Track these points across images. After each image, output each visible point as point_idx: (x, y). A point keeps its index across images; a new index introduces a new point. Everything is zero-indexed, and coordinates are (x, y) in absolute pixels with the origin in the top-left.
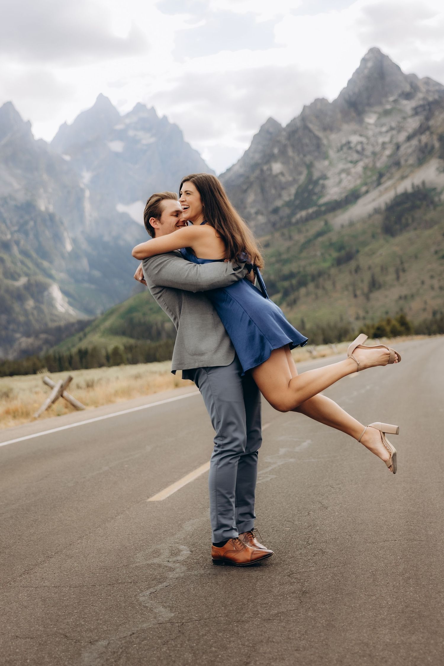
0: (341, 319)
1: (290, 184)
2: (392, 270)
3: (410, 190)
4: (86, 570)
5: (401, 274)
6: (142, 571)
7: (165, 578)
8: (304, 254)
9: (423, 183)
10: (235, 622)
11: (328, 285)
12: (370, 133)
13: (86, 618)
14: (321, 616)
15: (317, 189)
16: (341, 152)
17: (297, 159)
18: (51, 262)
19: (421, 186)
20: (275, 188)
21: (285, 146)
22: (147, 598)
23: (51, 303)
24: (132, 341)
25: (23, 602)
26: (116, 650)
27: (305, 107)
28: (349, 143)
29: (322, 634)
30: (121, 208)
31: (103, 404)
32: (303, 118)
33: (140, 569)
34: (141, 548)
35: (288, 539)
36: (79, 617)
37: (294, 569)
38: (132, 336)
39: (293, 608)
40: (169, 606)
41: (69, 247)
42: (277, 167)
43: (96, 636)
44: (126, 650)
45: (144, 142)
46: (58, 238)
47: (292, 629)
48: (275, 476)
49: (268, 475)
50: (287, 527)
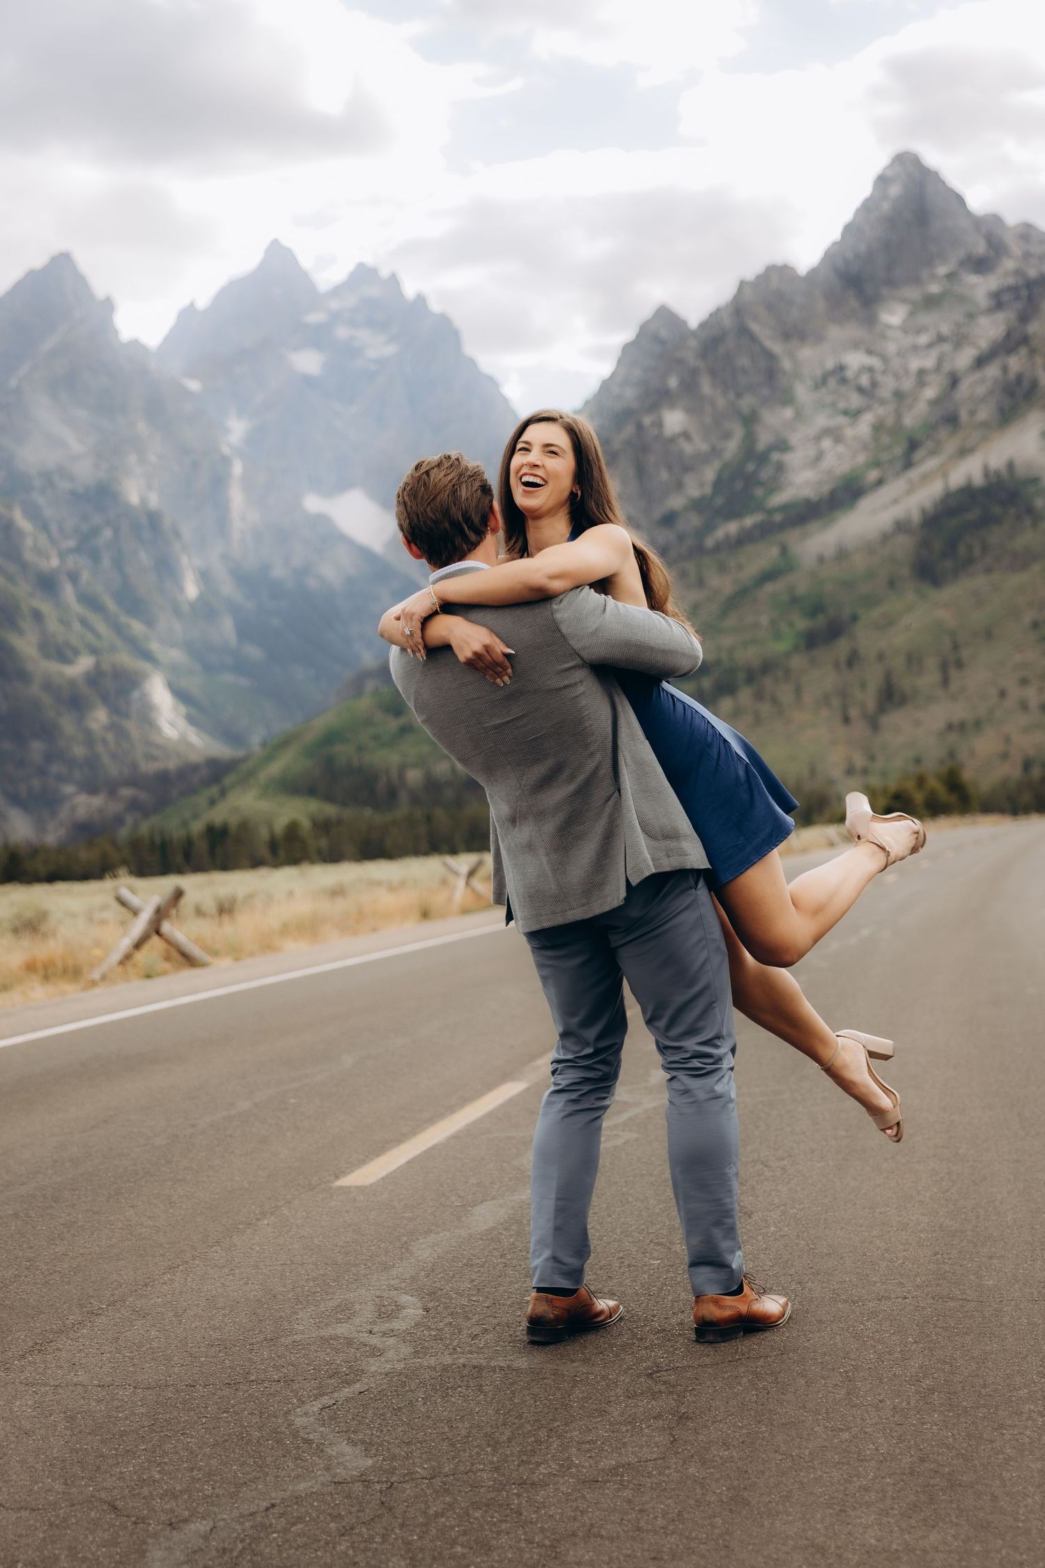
0: (813, 772)
1: (704, 459)
2: (932, 663)
3: (978, 480)
4: (176, 1346)
5: (953, 673)
6: (308, 1355)
7: (357, 1374)
8: (731, 621)
9: (1011, 466)
10: (514, 1484)
11: (785, 693)
12: (891, 348)
13: (165, 1463)
14: (718, 1476)
15: (766, 474)
16: (823, 390)
17: (721, 402)
18: (150, 623)
19: (1004, 472)
20: (670, 468)
21: (694, 373)
22: (312, 1419)
23: (147, 715)
24: (330, 810)
25: (23, 1422)
26: (229, 1544)
27: (742, 284)
28: (841, 368)
29: (718, 1520)
30: (313, 504)
31: (252, 954)
32: (738, 308)
33: (303, 1349)
34: (310, 1298)
35: (654, 1286)
36: (149, 1461)
37: (662, 1360)
38: (329, 798)
39: (655, 1456)
40: (363, 1442)
41: (192, 590)
42: (674, 420)
43: (185, 1510)
44: (253, 1546)
45: (372, 354)
46: (166, 568)
47: (646, 1507)
48: (636, 1135)
49: (620, 1133)
50: (654, 1259)
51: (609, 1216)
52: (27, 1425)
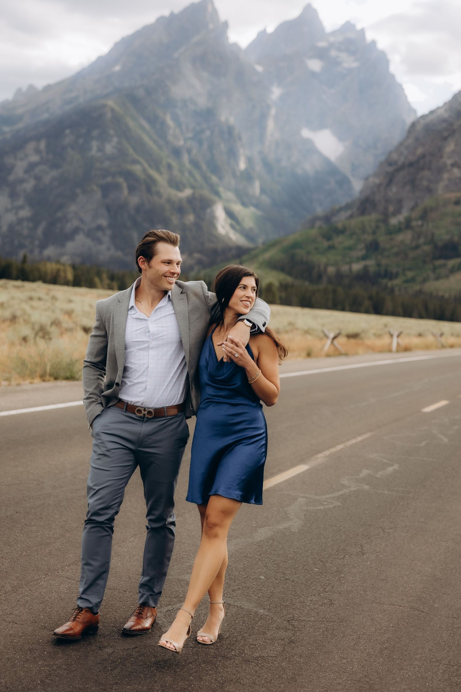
4: (125, 572)
6: (171, 586)
10: (221, 656)
13: (105, 622)
14: (291, 668)
18: (220, 178)
24: (289, 279)
26: (116, 659)
29: (282, 685)
30: (306, 133)
33: (170, 583)
34: (181, 560)
37: (296, 615)
38: (290, 274)
39: (274, 655)
41: (242, 165)
43: (106, 643)
45: (346, 65)
46: (232, 154)
48: (340, 504)
49: (334, 502)
50: (317, 568)
51: (310, 544)
52: (63, 596)
